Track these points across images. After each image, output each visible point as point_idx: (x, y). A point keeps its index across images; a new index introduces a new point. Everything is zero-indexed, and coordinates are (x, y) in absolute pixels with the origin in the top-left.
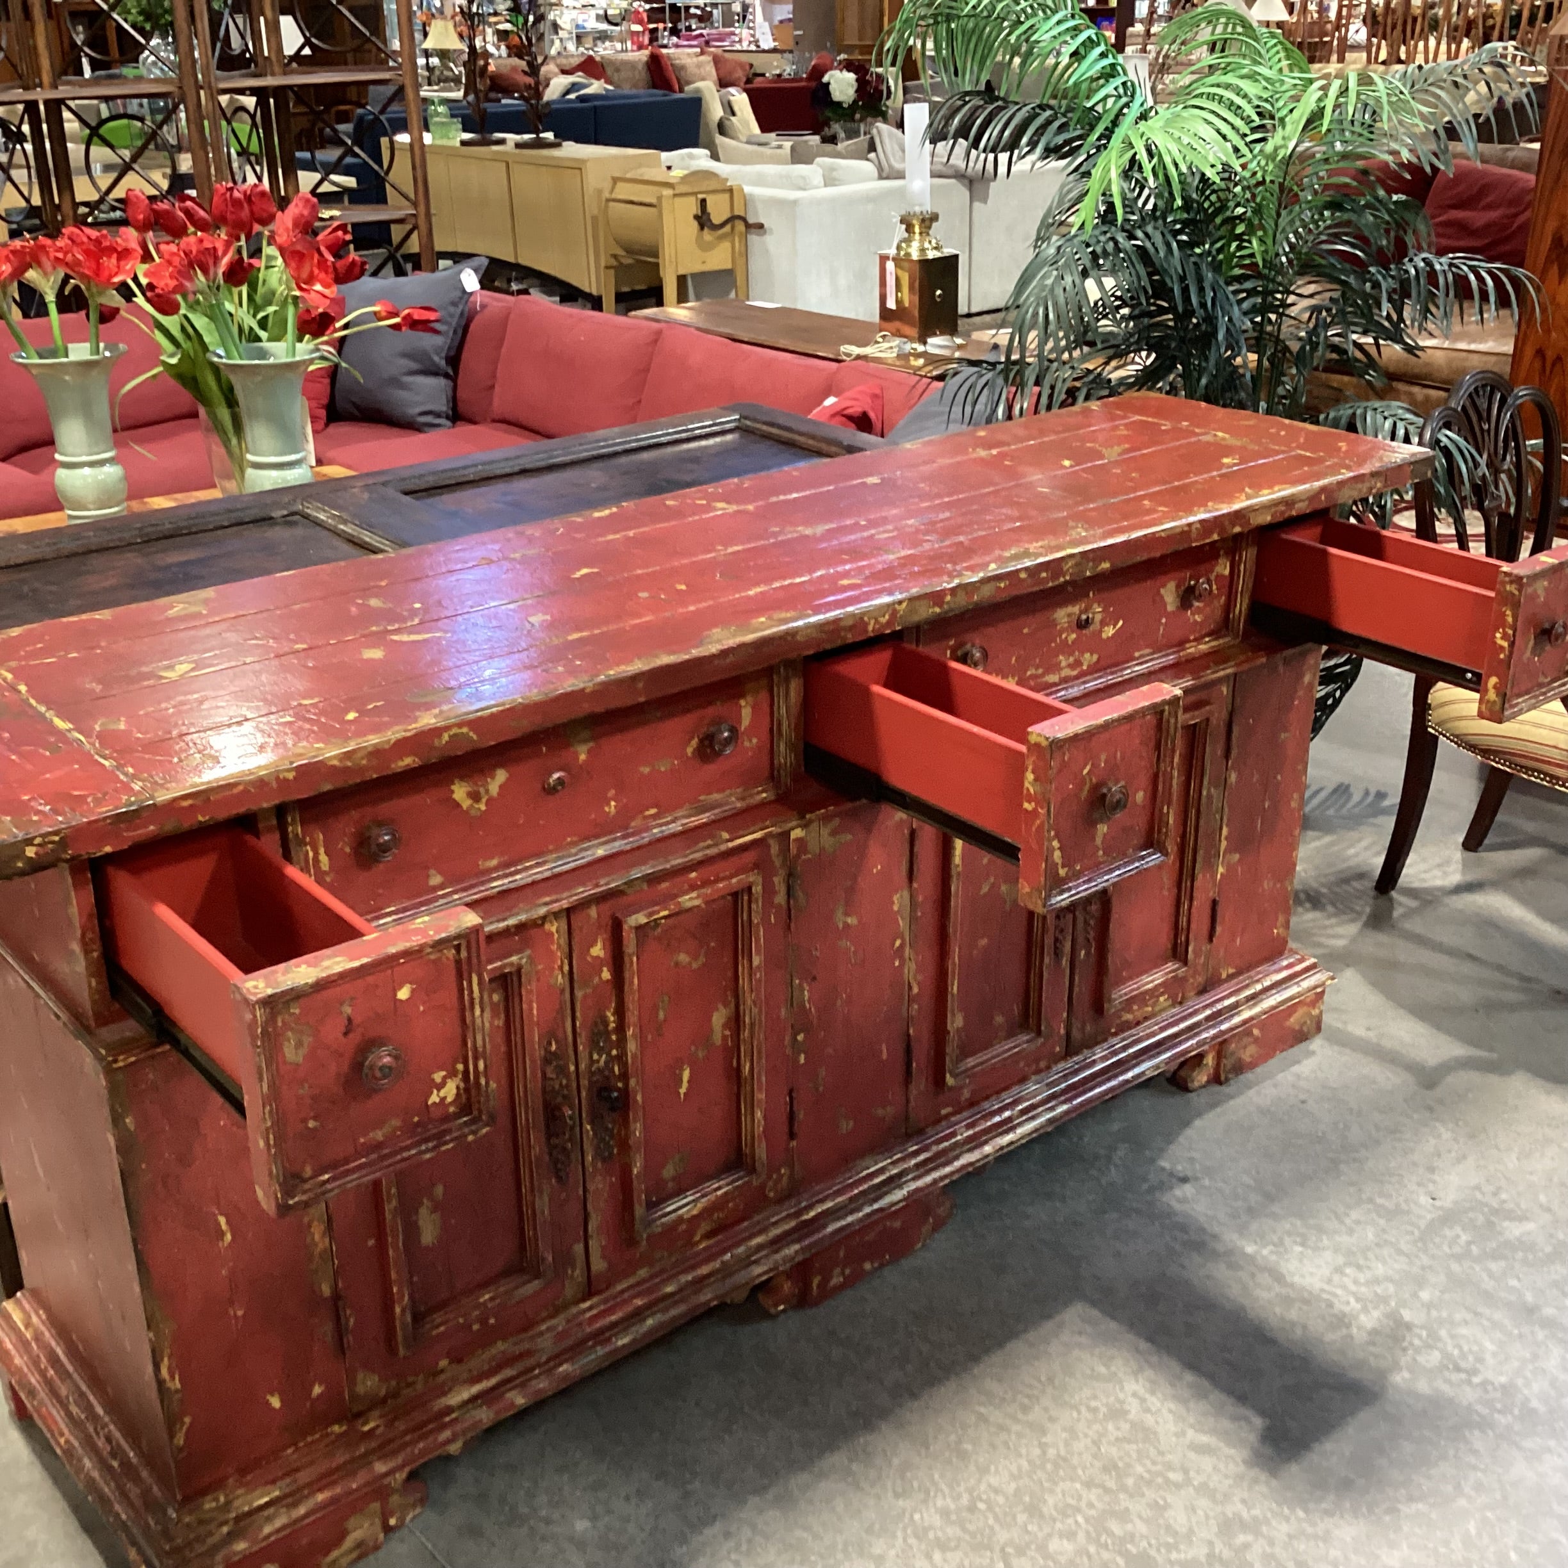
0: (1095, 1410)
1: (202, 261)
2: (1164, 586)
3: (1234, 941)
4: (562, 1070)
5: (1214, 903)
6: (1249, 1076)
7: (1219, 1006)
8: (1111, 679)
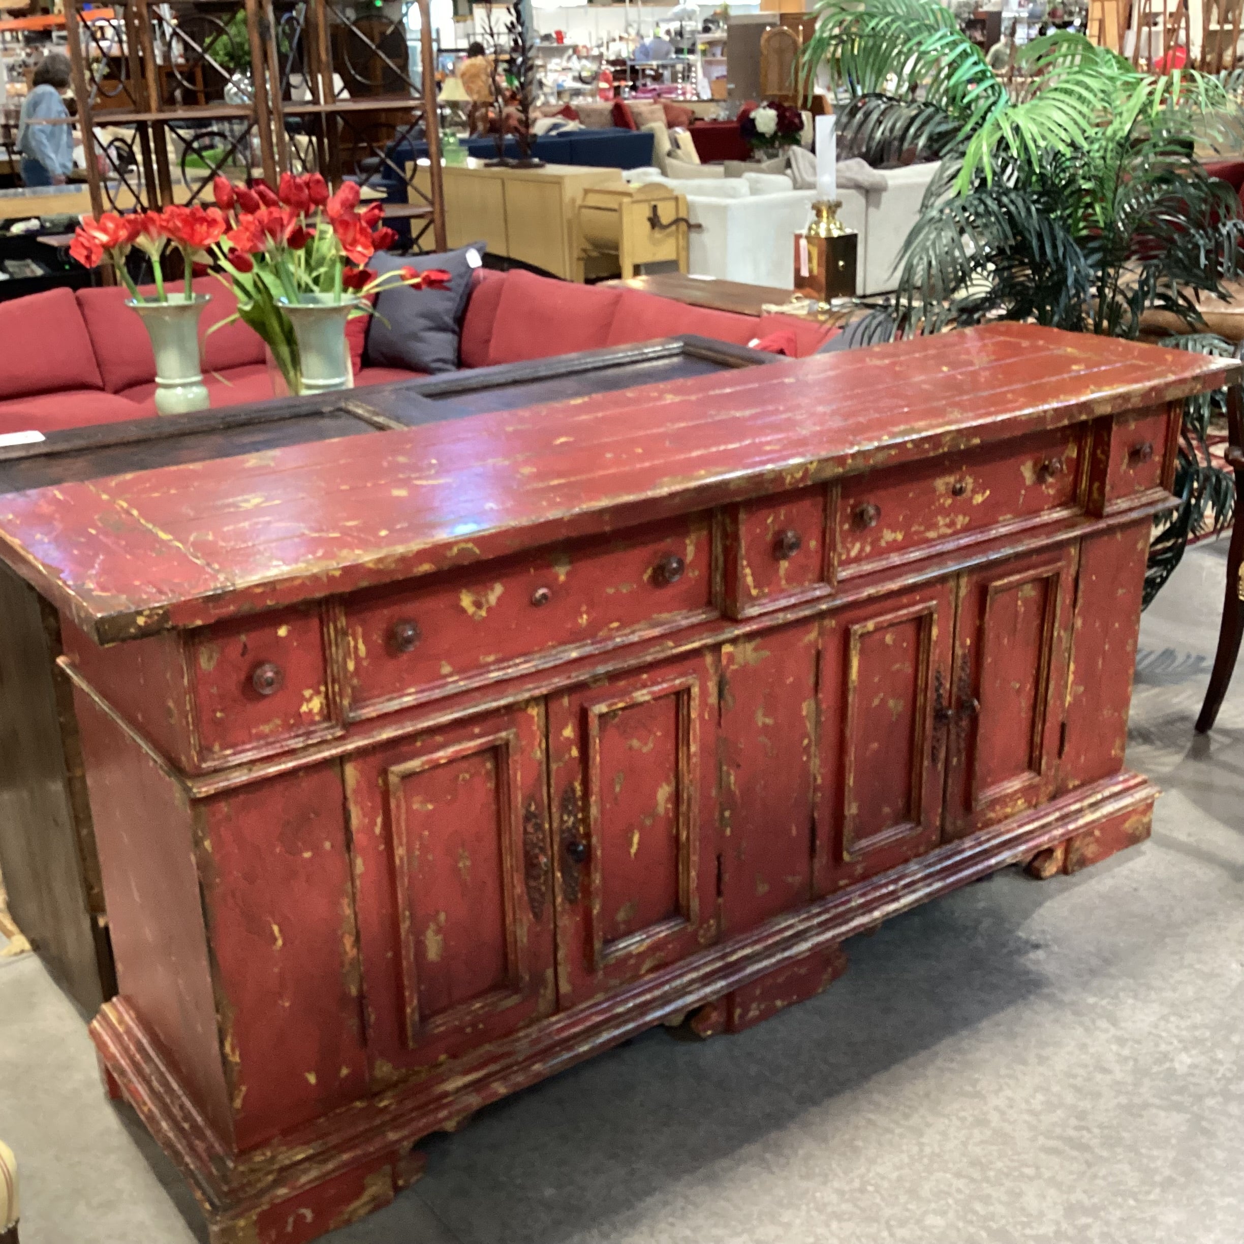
0: (963, 1119)
1: (272, 228)
2: (1023, 463)
3: (1078, 757)
4: (539, 827)
5: (1063, 726)
6: (1091, 869)
7: (1066, 810)
8: (980, 537)
